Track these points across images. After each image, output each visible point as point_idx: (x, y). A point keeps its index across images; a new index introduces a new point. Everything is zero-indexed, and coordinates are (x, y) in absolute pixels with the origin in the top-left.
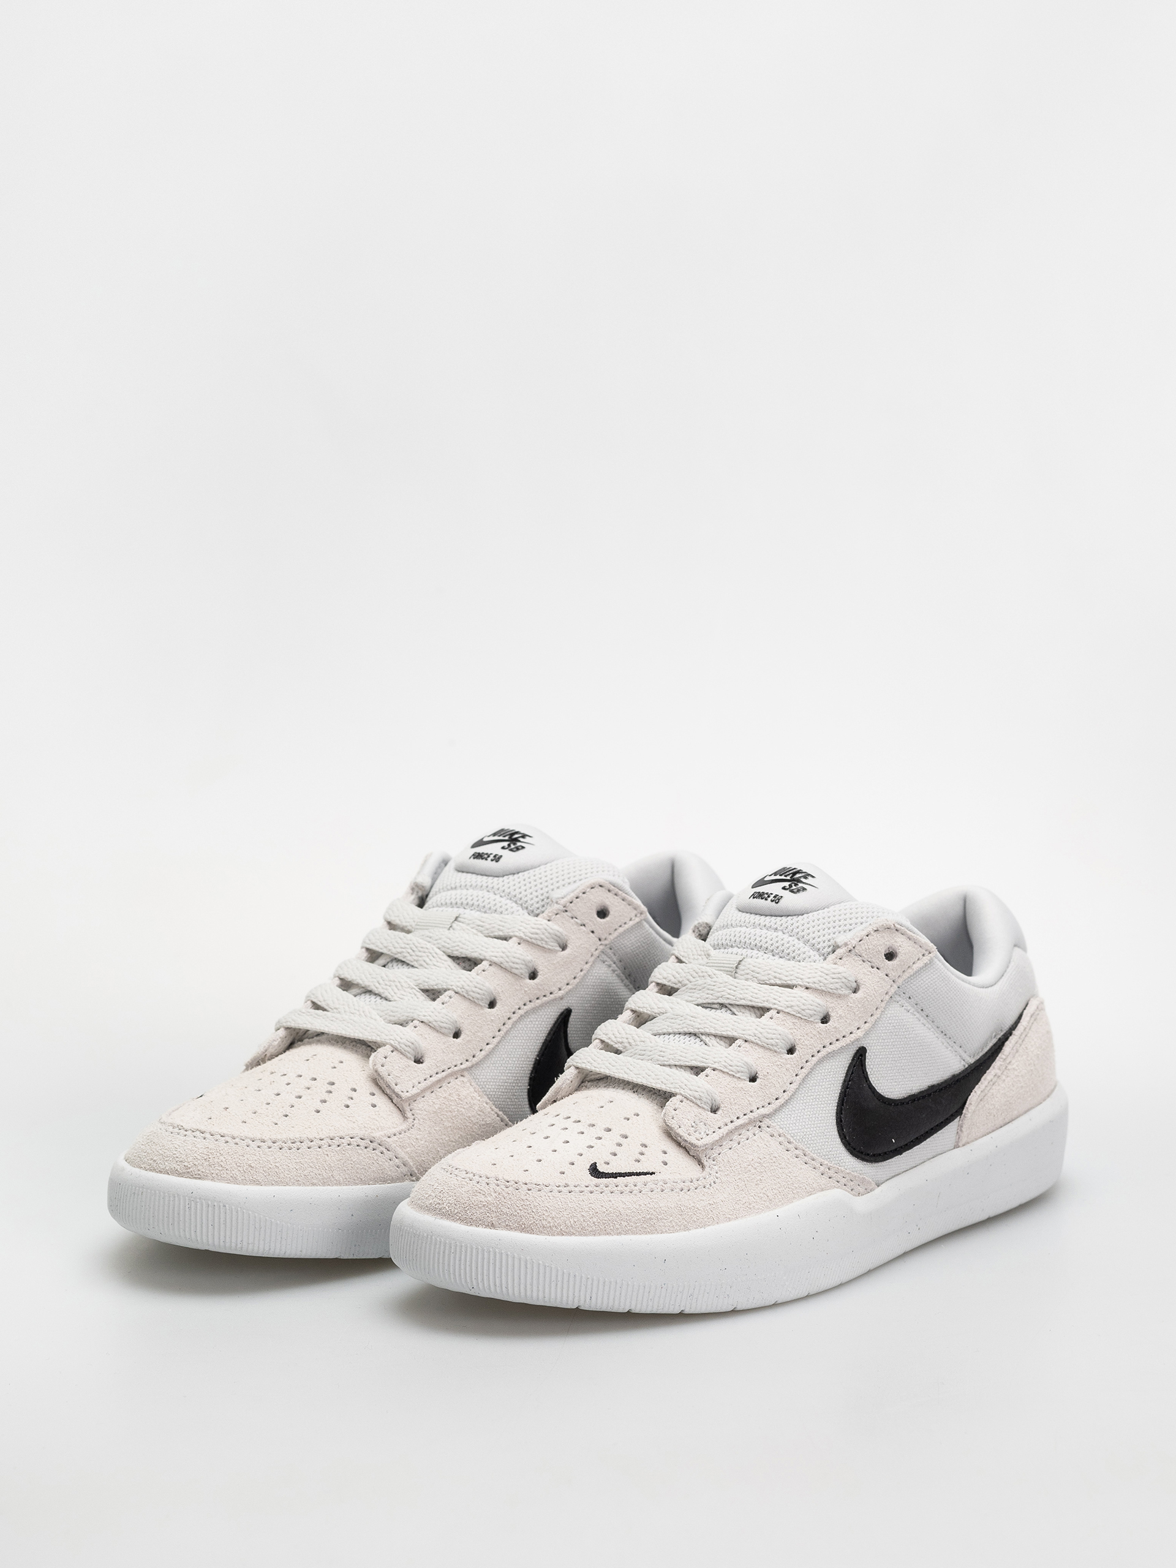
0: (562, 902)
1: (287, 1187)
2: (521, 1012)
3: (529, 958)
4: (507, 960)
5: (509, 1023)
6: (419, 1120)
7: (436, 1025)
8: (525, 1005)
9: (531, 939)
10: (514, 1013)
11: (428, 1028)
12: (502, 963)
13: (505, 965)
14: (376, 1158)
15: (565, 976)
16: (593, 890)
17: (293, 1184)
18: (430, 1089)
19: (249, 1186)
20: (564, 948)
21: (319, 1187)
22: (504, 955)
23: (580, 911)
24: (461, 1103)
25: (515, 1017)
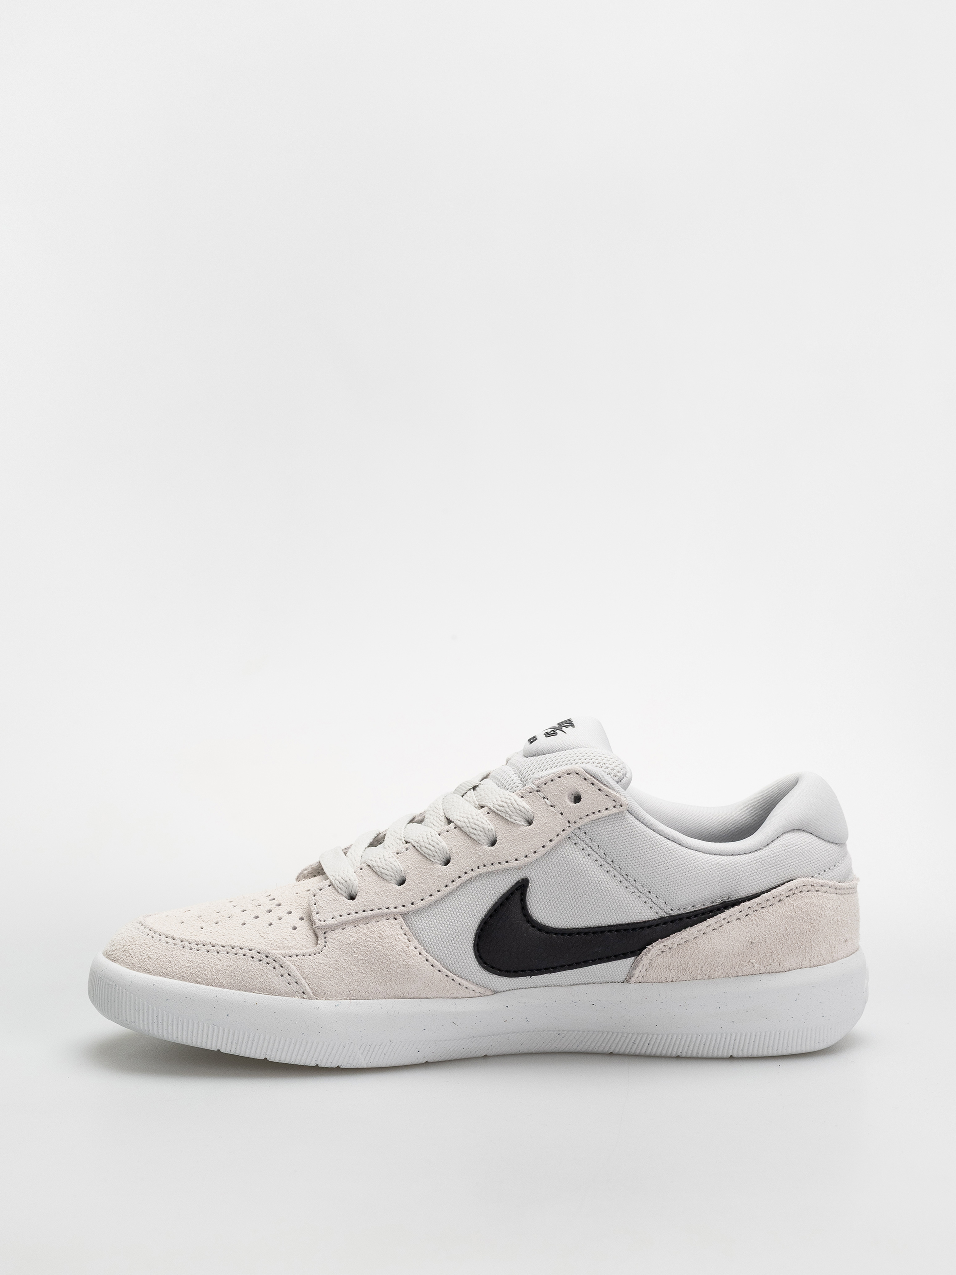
0: (537, 782)
1: (172, 980)
2: (473, 874)
3: (491, 826)
4: (468, 825)
5: (458, 882)
6: (329, 948)
7: (377, 869)
8: (478, 867)
9: (498, 810)
10: (465, 873)
11: (372, 872)
12: (463, 827)
13: (466, 829)
14: (265, 971)
15: (523, 848)
16: (568, 775)
17: (179, 978)
18: (355, 923)
19: (142, 973)
20: (530, 823)
21: (202, 985)
22: (466, 821)
23: (551, 793)
24: (381, 941)
25: (465, 877)
